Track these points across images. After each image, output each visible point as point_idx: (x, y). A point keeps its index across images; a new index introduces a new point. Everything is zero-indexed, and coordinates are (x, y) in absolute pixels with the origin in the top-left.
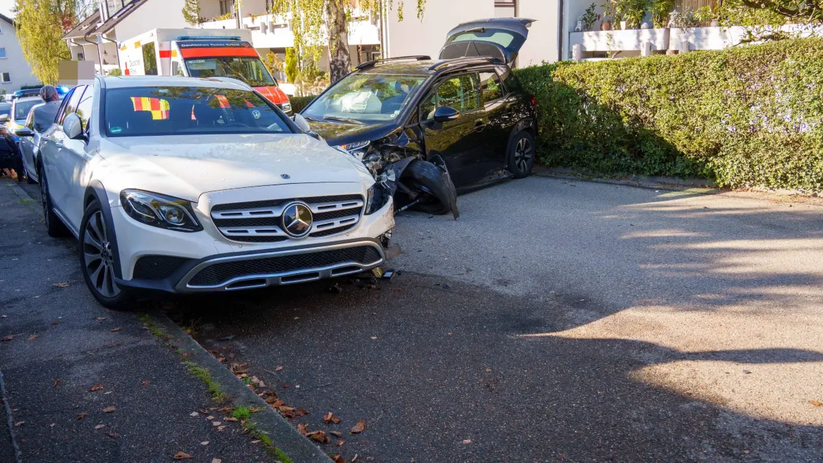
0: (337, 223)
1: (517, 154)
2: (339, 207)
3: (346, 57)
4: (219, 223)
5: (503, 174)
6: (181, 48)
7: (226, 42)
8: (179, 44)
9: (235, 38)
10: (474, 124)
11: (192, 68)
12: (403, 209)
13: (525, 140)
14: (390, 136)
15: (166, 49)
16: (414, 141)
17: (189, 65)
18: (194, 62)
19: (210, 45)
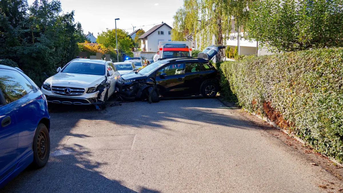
0: (77, 94)
1: (206, 90)
2: (78, 90)
3: (221, 53)
4: (53, 90)
6: (164, 47)
7: (180, 46)
8: (164, 46)
9: (184, 45)
10: (178, 78)
11: (165, 54)
12: (145, 100)
13: (211, 86)
14: (143, 79)
15: (161, 48)
16: (153, 82)
17: (164, 53)
18: (166, 52)
19: (173, 47)
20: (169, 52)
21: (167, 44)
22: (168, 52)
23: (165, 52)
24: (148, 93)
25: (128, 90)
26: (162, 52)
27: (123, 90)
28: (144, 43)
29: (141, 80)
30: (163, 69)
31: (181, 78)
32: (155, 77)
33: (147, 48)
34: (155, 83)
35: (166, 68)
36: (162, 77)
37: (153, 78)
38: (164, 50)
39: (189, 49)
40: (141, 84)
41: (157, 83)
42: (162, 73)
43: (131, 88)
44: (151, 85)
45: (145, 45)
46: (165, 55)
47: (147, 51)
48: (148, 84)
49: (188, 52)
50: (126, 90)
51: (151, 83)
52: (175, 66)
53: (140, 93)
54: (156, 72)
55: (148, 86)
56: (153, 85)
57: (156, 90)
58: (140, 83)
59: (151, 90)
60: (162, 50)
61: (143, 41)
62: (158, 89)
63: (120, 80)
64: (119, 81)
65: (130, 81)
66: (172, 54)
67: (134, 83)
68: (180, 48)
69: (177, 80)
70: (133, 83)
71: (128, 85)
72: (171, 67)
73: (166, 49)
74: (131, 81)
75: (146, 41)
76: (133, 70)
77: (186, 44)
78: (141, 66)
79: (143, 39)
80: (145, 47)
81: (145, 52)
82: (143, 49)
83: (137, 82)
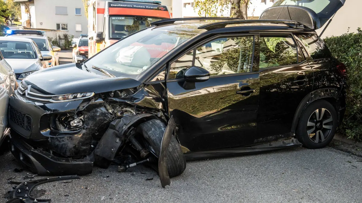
1: (309, 124)
5: (292, 142)
6: (110, 7)
7: (147, 5)
8: (110, 4)
9: (156, 3)
11: (114, 23)
12: (131, 165)
13: (323, 110)
15: (101, 7)
17: (112, 20)
18: (117, 18)
19: (133, 6)
20: (123, 18)
22: (120, 18)
23: (114, 18)
25: (63, 130)
26: (107, 18)
27: (43, 132)
28: (28, 11)
38: (111, 13)
40: (114, 108)
43: (75, 123)
45: (30, 15)
46: (113, 25)
47: (35, 27)
50: (54, 132)
58: (113, 104)
60: (103, 13)
61: (26, 8)
63: (28, 91)
64: (24, 95)
65: (71, 97)
66: (130, 22)
68: (148, 9)
70: (86, 105)
71: (65, 114)
73: (115, 11)
75: (32, 8)
76: (37, 60)
77: (160, 2)
78: (48, 50)
79: (26, 5)
80: (29, 19)
81: (31, 27)
82: (27, 23)
83: (100, 101)
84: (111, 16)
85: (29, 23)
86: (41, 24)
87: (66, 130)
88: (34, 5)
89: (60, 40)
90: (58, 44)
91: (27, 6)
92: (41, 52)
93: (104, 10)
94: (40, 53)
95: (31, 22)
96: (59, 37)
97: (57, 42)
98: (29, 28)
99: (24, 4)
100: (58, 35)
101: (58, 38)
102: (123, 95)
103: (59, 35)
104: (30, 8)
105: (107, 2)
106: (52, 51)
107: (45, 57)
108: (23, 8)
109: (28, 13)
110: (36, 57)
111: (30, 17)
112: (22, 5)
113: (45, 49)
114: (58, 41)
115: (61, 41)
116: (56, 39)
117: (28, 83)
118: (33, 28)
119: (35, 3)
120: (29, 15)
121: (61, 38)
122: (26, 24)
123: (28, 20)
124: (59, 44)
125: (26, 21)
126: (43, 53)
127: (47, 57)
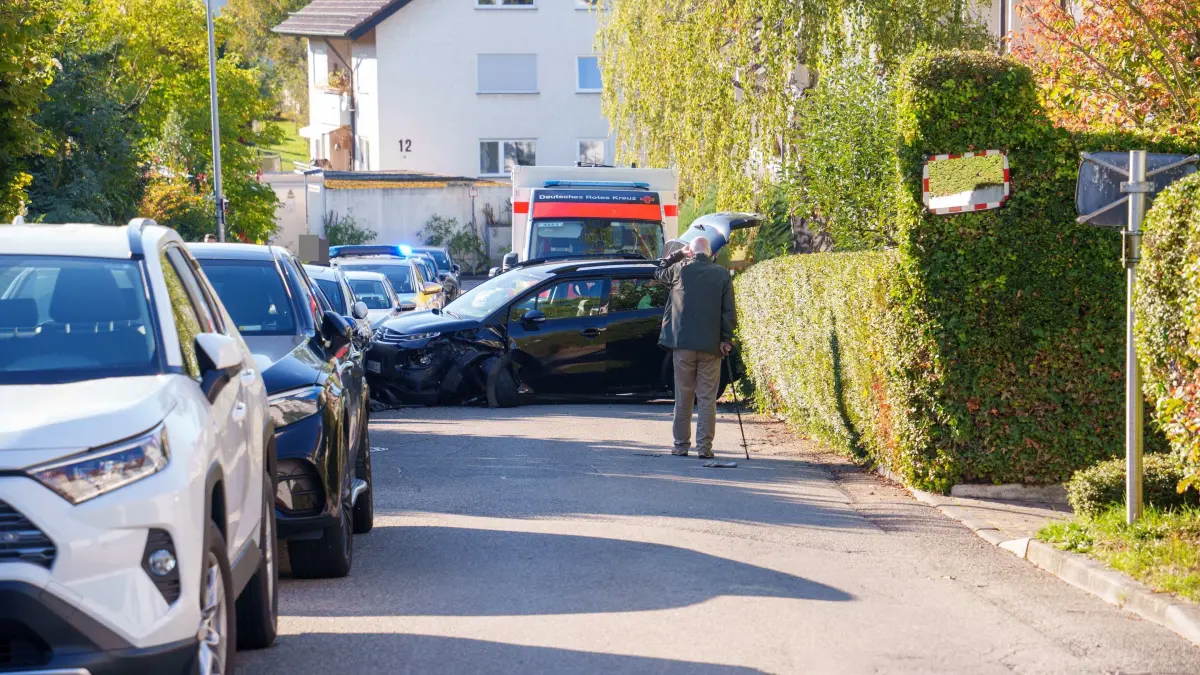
6: (537, 200)
7: (616, 193)
8: (537, 193)
9: (639, 187)
10: (582, 331)
11: (543, 234)
12: (473, 400)
14: (464, 331)
15: (522, 199)
16: (501, 340)
17: (539, 229)
18: (547, 224)
19: (584, 197)
20: (560, 224)
21: (553, 180)
22: (555, 224)
23: (541, 225)
24: (483, 375)
25: (414, 366)
26: (529, 224)
27: (397, 367)
28: (343, 82)
29: (459, 335)
30: (533, 300)
31: (594, 331)
32: (506, 325)
33: (368, 130)
34: (505, 342)
35: (546, 296)
36: (530, 324)
37: (499, 328)
38: (537, 216)
39: (662, 210)
40: (458, 346)
41: (512, 346)
42: (529, 312)
43: (423, 361)
44: (493, 351)
45: (352, 103)
46: (540, 239)
47: (375, 167)
48: (481, 347)
49: (658, 222)
50: (407, 368)
51: (495, 344)
52: (577, 288)
53: (455, 378)
54: (510, 307)
55: (481, 353)
56: (499, 349)
57: (509, 367)
58: (457, 343)
59: (494, 367)
60: (526, 211)
61: (334, 68)
62: (517, 366)
63: (385, 335)
64: (381, 339)
65: (421, 336)
66: (574, 232)
67: (435, 345)
68: (615, 201)
69: (581, 334)
70: (432, 343)
71: (415, 351)
72: (561, 293)
73: (546, 210)
74: (425, 337)
75: (366, 70)
76: (392, 310)
77: (648, 185)
78: (413, 292)
79: (334, 50)
80: (348, 122)
81: (358, 168)
82: (334, 141)
83: (447, 340)
84: (536, 220)
85: (347, 139)
86: (406, 145)
87: (416, 367)
88: (373, 55)
89: (491, 230)
90: (482, 248)
91: (339, 56)
92: (399, 295)
93: (526, 204)
94: (397, 298)
95: (357, 138)
96: (488, 214)
97: (476, 238)
98: (345, 169)
99: (325, 46)
100: (479, 206)
101: (481, 219)
102: (466, 335)
103: (488, 205)
104: (353, 67)
105: (533, 190)
106: (421, 294)
107: (404, 306)
108: (318, 63)
109: (341, 94)
110: (390, 307)
111: (353, 116)
112: (314, 52)
113: (409, 290)
114: (479, 234)
115: (495, 235)
116: (472, 224)
117: (385, 328)
118: (365, 169)
119: (378, 43)
120: (345, 105)
121: (496, 218)
122: (332, 146)
123: (344, 128)
124: (487, 248)
125: (331, 133)
126: (404, 298)
127: (408, 305)
